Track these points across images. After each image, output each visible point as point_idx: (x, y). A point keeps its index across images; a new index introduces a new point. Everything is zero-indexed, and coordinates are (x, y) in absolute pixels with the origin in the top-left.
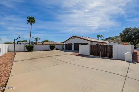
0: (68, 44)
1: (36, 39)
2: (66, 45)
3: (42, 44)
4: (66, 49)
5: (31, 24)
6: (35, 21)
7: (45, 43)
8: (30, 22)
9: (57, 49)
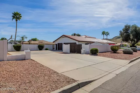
0: (58, 44)
1: (23, 38)
2: (56, 45)
3: (29, 44)
4: (56, 49)
5: (17, 21)
6: (21, 16)
7: (32, 42)
8: (15, 18)
9: (46, 49)
